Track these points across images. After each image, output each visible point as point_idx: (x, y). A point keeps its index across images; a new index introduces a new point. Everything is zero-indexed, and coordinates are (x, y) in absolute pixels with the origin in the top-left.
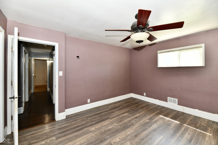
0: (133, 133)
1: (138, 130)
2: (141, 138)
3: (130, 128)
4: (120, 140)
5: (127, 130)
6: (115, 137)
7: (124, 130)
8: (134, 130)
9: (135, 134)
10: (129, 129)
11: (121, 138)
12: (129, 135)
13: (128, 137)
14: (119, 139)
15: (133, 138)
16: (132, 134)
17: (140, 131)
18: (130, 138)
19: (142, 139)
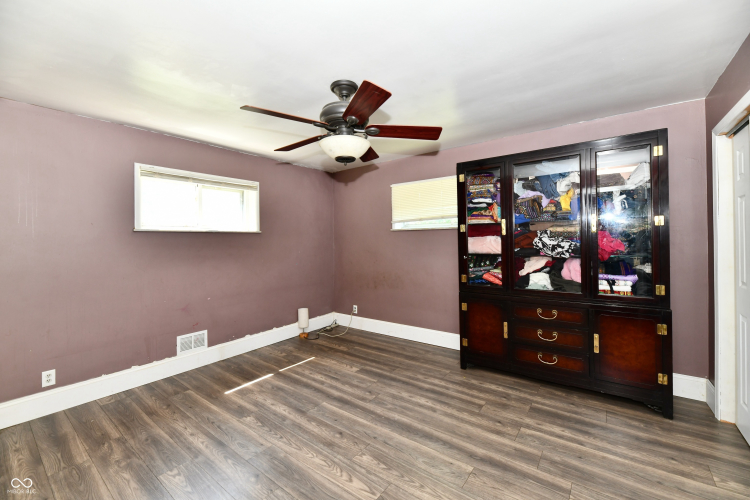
0: (315, 450)
1: (302, 441)
2: (338, 436)
3: (294, 460)
4: (356, 480)
7: (302, 475)
8: (300, 450)
9: (320, 447)
11: (345, 478)
12: (328, 459)
13: (337, 460)
15: (342, 451)
16: (319, 452)
17: (307, 437)
18: (339, 457)
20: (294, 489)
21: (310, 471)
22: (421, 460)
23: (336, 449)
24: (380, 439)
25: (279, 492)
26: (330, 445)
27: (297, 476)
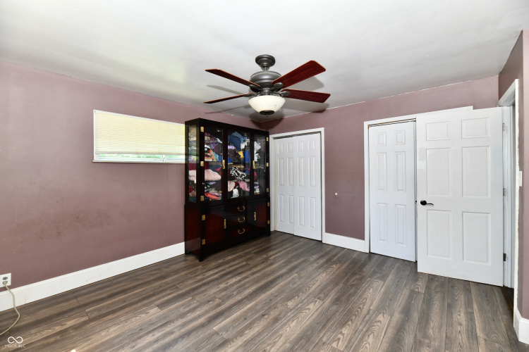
0: (282, 327)
1: (270, 336)
2: (266, 317)
3: (293, 338)
4: (307, 307)
5: (298, 332)
6: (319, 310)
7: (307, 330)
8: (282, 335)
9: (278, 325)
10: (295, 335)
11: (307, 311)
12: (292, 319)
13: (292, 316)
14: (309, 309)
15: (283, 314)
16: (285, 324)
17: (265, 334)
18: (289, 314)
19: (264, 315)
20: (320, 332)
21: (303, 327)
22: (291, 285)
23: (281, 316)
24: (271, 298)
25: (324, 339)
26: (276, 320)
27: (309, 333)
